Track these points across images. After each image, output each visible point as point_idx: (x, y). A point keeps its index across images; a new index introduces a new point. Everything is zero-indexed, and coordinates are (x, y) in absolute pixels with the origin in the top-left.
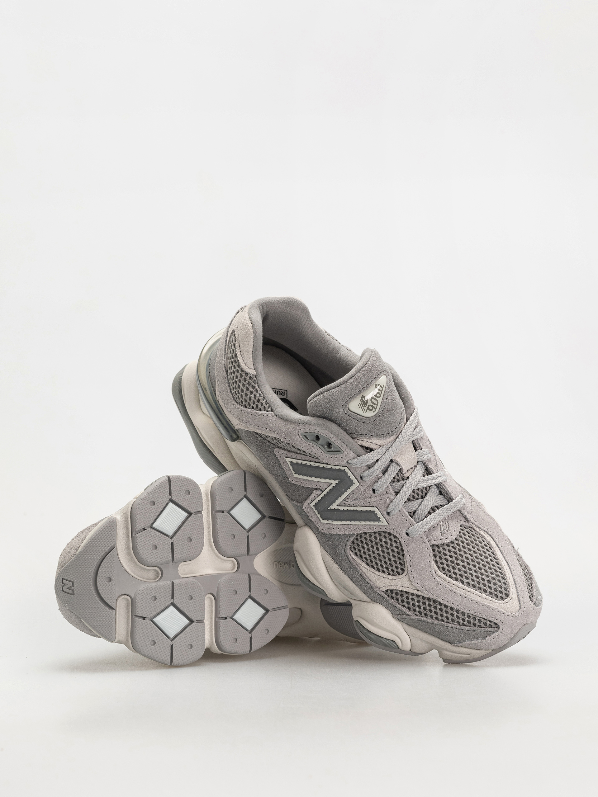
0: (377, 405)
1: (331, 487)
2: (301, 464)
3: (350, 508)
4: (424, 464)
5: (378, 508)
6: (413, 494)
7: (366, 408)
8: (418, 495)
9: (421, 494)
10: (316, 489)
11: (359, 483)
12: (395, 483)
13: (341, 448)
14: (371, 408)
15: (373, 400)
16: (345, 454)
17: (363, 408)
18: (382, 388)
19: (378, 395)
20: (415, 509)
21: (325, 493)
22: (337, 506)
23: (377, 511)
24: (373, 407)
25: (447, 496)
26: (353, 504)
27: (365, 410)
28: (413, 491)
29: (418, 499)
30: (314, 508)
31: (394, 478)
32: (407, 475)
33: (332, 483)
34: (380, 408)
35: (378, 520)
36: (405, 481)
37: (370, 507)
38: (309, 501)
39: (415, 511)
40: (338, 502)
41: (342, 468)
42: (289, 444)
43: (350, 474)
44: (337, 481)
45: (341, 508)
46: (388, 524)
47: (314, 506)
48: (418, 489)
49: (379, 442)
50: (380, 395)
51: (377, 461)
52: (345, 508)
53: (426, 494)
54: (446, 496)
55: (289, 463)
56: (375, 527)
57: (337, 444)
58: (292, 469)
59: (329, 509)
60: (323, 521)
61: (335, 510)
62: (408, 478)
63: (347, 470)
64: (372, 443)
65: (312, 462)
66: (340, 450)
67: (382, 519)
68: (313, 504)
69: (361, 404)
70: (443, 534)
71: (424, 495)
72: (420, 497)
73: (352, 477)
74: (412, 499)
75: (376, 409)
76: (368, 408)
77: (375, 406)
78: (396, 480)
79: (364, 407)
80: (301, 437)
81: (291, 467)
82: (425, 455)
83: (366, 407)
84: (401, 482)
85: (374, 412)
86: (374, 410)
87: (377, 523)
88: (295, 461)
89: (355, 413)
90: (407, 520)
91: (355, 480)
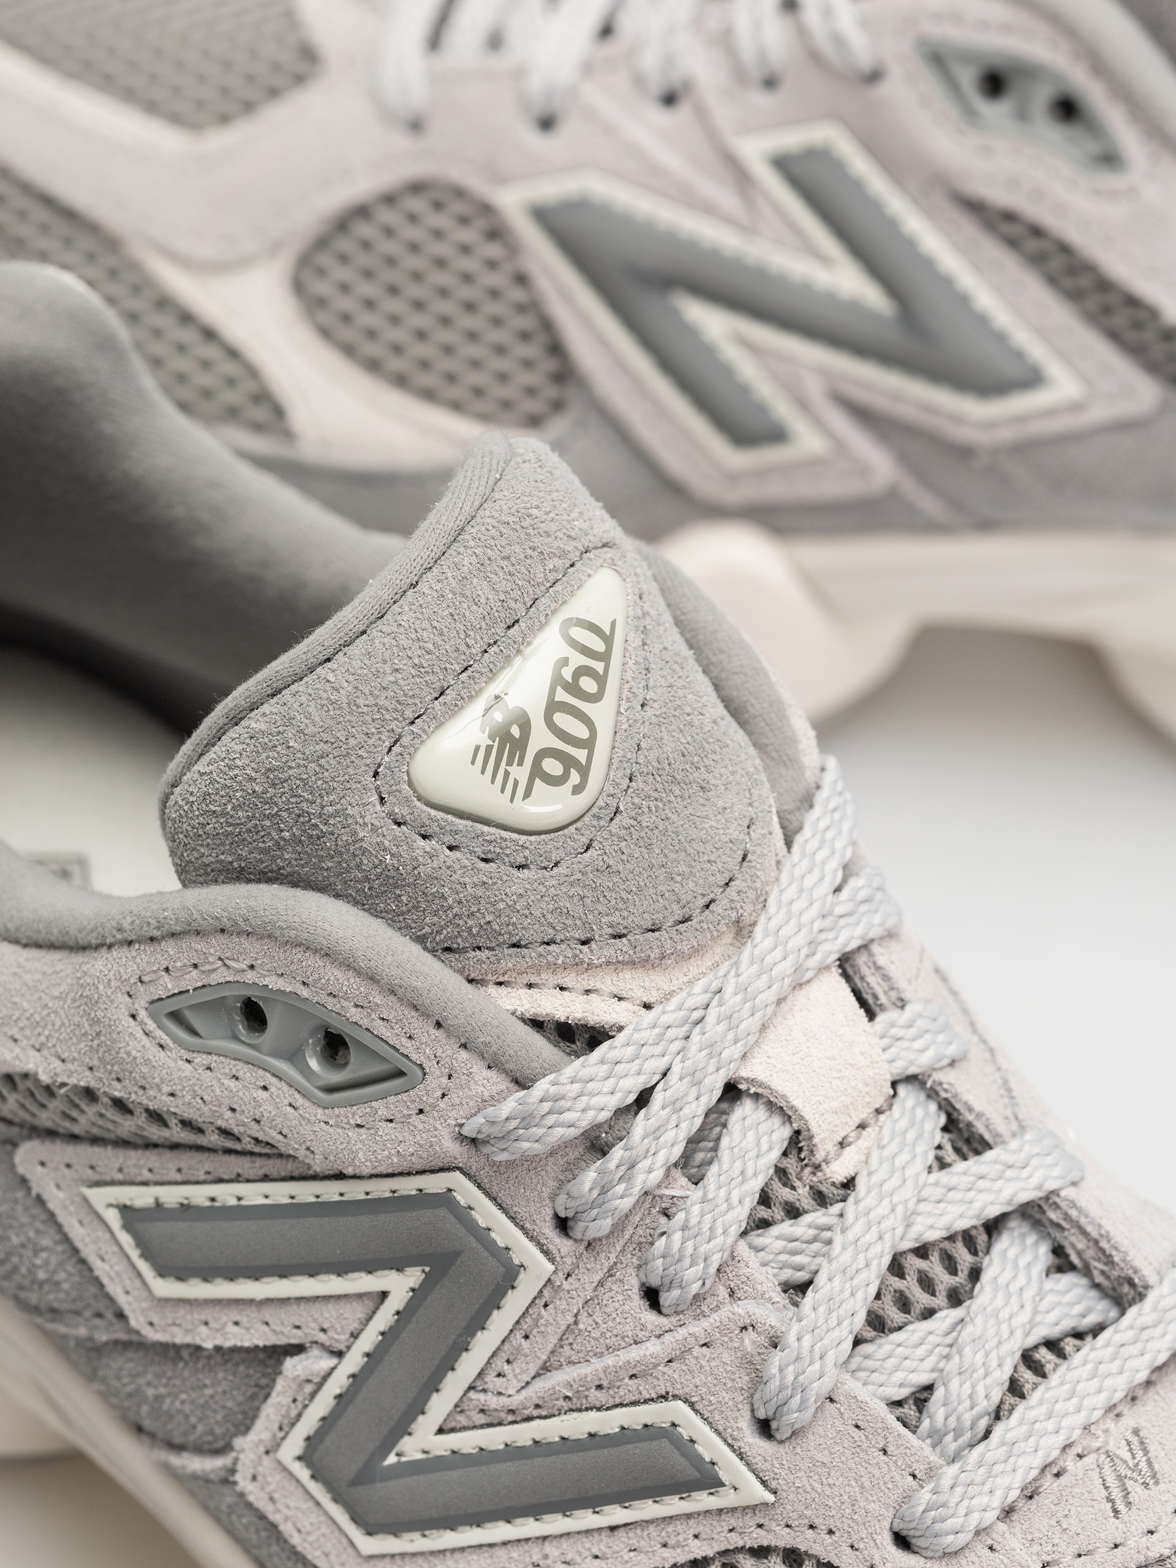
0: (588, 744)
1: (384, 1318)
2: (185, 1208)
3: (523, 1434)
4: (932, 1094)
5: (692, 1405)
6: (896, 1283)
7: (521, 773)
8: (927, 1283)
9: (944, 1280)
10: (297, 1349)
11: (552, 1260)
12: (775, 1230)
13: (407, 1047)
14: (553, 767)
15: (561, 719)
16: (436, 1081)
17: (507, 774)
18: (608, 640)
19: (588, 684)
20: (923, 1379)
21: (353, 1362)
22: (441, 1431)
23: (692, 1425)
24: (568, 762)
25: (1103, 1272)
26: (537, 1406)
27: (516, 783)
28: (896, 1267)
29: (928, 1313)
30: (302, 1472)
31: (765, 1199)
32: (838, 1171)
33: (384, 1295)
34: (610, 765)
35: (710, 1481)
36: (836, 1208)
37: (646, 1402)
38: (262, 1430)
39: (929, 1388)
40: (440, 1406)
41: (434, 1184)
42: (89, 1094)
43: (486, 1213)
44: (414, 1277)
45: (467, 1442)
46: (770, 1498)
47: (299, 1458)
48: (922, 1251)
49: (636, 984)
50: (601, 680)
51: (643, 1099)
52: (494, 1438)
53: (975, 1274)
54: (1096, 1273)
55: (113, 1218)
56: (694, 1527)
57: (381, 1029)
58: (134, 1254)
59: (392, 1459)
60: (370, 1545)
61: (432, 1465)
62: (849, 1184)
63: (466, 1192)
64: (596, 991)
65: (248, 1181)
66: (404, 1064)
67: (730, 1467)
68: (293, 1445)
69: (489, 749)
70: (1121, 1507)
71: (961, 1278)
72: (940, 1300)
73: (505, 1232)
74: (894, 1315)
75: (584, 771)
76: (537, 772)
77: (581, 755)
78: (778, 1213)
79: (510, 763)
80: (151, 1025)
81: (125, 1239)
82: (927, 1037)
83: (520, 764)
84: (807, 1219)
85: (577, 790)
86: (575, 778)
87: (703, 1500)
88: (141, 1197)
89: (461, 815)
90: (885, 1452)
91: (524, 1250)
